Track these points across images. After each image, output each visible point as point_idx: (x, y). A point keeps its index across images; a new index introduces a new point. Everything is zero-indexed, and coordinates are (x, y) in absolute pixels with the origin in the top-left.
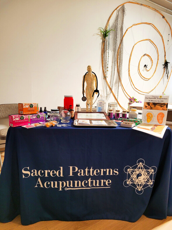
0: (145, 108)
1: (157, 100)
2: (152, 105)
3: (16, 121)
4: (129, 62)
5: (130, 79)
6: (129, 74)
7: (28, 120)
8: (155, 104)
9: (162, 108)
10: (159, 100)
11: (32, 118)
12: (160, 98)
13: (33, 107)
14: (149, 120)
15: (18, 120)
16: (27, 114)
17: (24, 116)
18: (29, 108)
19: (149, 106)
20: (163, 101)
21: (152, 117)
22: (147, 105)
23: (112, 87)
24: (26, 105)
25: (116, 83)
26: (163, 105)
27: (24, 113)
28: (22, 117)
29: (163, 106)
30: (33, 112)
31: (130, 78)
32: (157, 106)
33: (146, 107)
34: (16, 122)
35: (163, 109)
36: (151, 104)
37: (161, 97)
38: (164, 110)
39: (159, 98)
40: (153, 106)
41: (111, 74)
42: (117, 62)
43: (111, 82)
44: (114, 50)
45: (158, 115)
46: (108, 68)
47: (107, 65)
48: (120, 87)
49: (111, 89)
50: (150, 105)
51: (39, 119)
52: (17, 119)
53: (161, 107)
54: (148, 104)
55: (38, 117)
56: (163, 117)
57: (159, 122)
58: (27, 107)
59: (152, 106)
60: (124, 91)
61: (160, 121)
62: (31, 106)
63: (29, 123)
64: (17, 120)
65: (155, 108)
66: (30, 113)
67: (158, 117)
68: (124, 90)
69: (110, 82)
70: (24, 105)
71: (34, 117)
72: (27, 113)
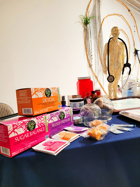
3: (18, 136)
7: (45, 129)
11: (51, 122)
13: (52, 95)
15: (23, 134)
16: (41, 114)
17: (34, 119)
18: (44, 97)
24: (37, 90)
27: (36, 113)
28: (32, 124)
30: (52, 108)
34: (17, 139)
41: (95, 62)
49: (96, 77)
51: (63, 122)
52: (21, 131)
55: (62, 117)
58: (41, 95)
62: (48, 93)
63: (47, 134)
64: (21, 135)
66: (46, 110)
69: (95, 70)
70: (33, 91)
71: (55, 119)
72: (41, 112)
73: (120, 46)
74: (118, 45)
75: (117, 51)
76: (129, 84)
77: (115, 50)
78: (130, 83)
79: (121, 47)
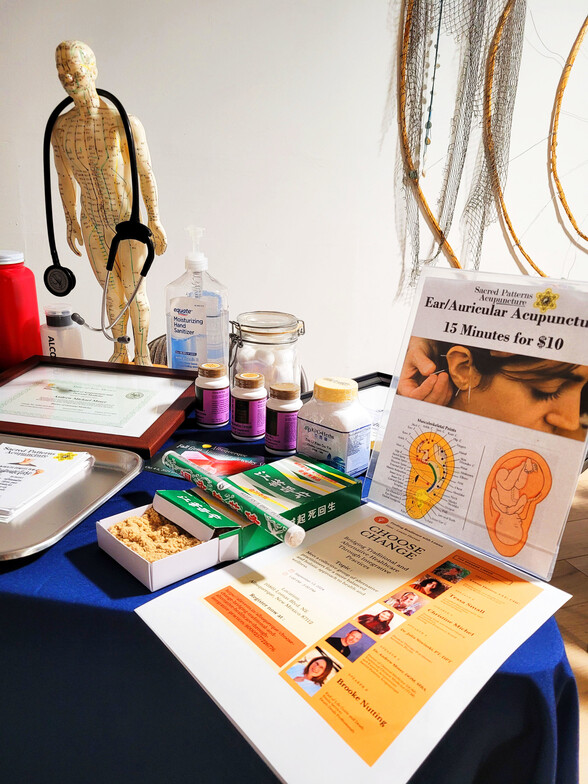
0: (408, 388)
1: (508, 325)
2: (462, 366)
4: (558, 97)
5: (556, 190)
6: (551, 162)
8: (487, 364)
9: (542, 407)
10: (530, 329)
12: (538, 311)
14: (423, 496)
19: (443, 376)
20: (560, 344)
21: (447, 474)
22: (427, 366)
23: (449, 223)
25: (471, 205)
26: (552, 385)
29: (556, 394)
31: (557, 180)
32: (501, 384)
33: (418, 378)
35: (552, 418)
36: (458, 360)
37: (547, 301)
38: (557, 430)
39: (530, 308)
40: (467, 380)
41: (445, 161)
42: (487, 97)
43: (448, 200)
44: (474, 32)
45: (499, 467)
46: (428, 125)
47: (426, 114)
48: (494, 230)
49: (441, 236)
50: (452, 368)
53: (539, 395)
54: (431, 356)
56: (539, 496)
57: (493, 531)
59: (459, 379)
60: (516, 249)
61: (509, 526)
65: (481, 398)
67: (492, 485)
68: (513, 242)
69: (442, 202)
73: (100, 135)
74: (86, 132)
75: (86, 162)
76: (176, 314)
77: (73, 155)
78: (179, 311)
79: (101, 145)
